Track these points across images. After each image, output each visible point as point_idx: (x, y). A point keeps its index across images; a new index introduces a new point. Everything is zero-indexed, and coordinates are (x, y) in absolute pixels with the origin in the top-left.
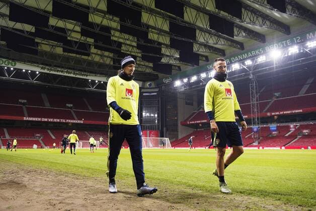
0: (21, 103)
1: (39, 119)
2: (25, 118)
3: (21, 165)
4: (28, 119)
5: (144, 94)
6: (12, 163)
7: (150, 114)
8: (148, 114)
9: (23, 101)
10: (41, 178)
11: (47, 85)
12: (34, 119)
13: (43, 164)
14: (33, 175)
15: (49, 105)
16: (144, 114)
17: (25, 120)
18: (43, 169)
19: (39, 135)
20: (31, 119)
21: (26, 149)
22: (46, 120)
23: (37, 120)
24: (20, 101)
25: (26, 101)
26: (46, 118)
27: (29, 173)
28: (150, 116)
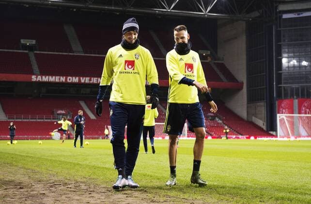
0: (25, 47)
1: (63, 79)
2: (34, 78)
3: (34, 172)
4: (39, 78)
5: (285, 16)
6: (16, 168)
7: (300, 61)
8: (294, 62)
9: (28, 42)
10: (78, 198)
11: (74, 7)
12: (52, 79)
13: (78, 171)
14: (62, 193)
15: (80, 49)
16: (284, 61)
17: (36, 82)
18: (80, 180)
19: (63, 112)
20: (45, 79)
21: (40, 142)
22: (75, 80)
23: (57, 80)
24: (23, 41)
25: (34, 42)
26: (76, 76)
27: (53, 189)
28: (300, 67)
